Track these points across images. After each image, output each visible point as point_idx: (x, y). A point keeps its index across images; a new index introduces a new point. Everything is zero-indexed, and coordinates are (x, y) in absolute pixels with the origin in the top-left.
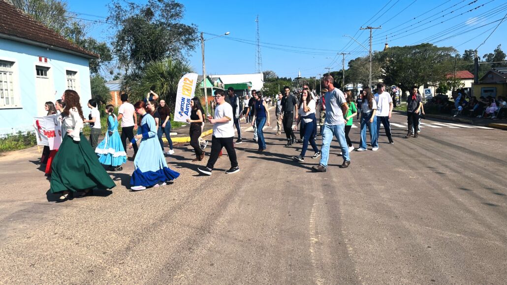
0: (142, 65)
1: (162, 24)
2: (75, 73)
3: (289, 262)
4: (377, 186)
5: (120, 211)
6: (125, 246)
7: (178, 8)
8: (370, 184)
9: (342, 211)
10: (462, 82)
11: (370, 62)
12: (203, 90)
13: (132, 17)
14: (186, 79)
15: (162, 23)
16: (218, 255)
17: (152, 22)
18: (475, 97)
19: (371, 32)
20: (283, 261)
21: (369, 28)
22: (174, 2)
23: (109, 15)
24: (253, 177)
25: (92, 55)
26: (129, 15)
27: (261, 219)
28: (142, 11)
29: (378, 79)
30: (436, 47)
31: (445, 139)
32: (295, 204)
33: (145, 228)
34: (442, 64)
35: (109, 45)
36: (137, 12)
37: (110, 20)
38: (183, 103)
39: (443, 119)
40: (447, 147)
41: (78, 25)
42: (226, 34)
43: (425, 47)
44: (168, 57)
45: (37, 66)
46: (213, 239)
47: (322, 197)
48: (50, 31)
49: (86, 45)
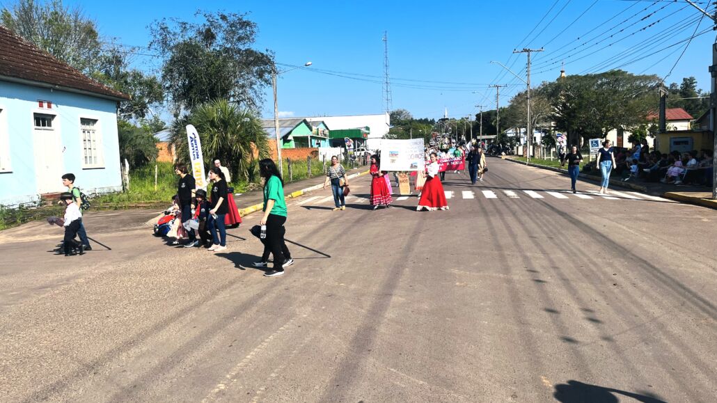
1: (227, 50)
2: (95, 121)
7: (248, 28)
11: (527, 98)
13: (184, 41)
19: (529, 56)
21: (525, 50)
22: (241, 19)
23: (152, 38)
25: (119, 97)
26: (181, 40)
28: (200, 33)
30: (631, 75)
35: (159, 79)
36: (191, 34)
37: (153, 47)
41: (118, 52)
42: (306, 65)
43: (616, 76)
46: (90, 383)
47: (305, 316)
48: (62, 65)
49: (129, 80)
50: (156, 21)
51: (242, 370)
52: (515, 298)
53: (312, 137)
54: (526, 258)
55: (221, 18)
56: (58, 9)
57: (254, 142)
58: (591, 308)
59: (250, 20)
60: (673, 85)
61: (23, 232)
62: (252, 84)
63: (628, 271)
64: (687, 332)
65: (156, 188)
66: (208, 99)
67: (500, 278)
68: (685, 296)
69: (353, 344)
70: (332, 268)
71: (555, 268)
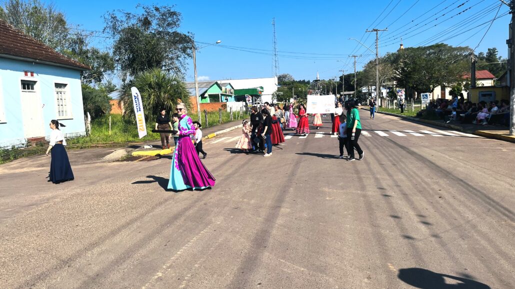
1: (160, 33)
2: (65, 85)
7: (175, 17)
10: (481, 81)
11: (376, 65)
13: (129, 26)
17: (150, 31)
19: (377, 34)
21: (375, 30)
23: (105, 25)
25: (82, 67)
26: (126, 26)
28: (140, 20)
30: (451, 47)
32: (185, 231)
36: (133, 21)
37: (106, 31)
39: (437, 125)
41: (81, 35)
42: (217, 43)
43: (440, 48)
44: (165, 66)
45: (22, 80)
46: (65, 273)
47: (219, 223)
48: (41, 45)
49: (89, 55)
50: (108, 12)
51: (174, 262)
52: (370, 208)
53: (222, 95)
54: (377, 179)
55: (155, 10)
56: (37, 5)
57: (180, 99)
58: (423, 214)
59: (176, 11)
60: (481, 54)
61: (15, 165)
62: (178, 57)
63: (450, 188)
64: (492, 230)
65: (110, 133)
66: (146, 68)
67: (358, 194)
68: (490, 204)
69: (253, 243)
70: (238, 189)
71: (398, 186)
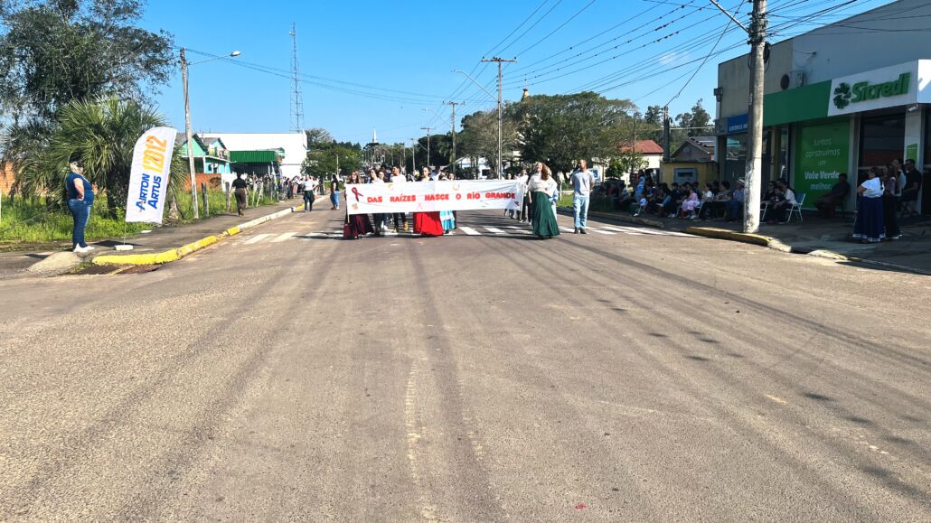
0: (52, 107)
3: (370, 481)
4: (518, 336)
5: (12, 406)
6: (29, 478)
8: (506, 332)
9: (462, 382)
10: (645, 158)
11: (498, 119)
12: (187, 160)
13: (31, 8)
14: (152, 138)
15: (97, 24)
16: (232, 481)
17: (74, 21)
18: (665, 185)
19: (499, 66)
20: (358, 480)
21: (496, 60)
24: (294, 328)
26: (24, 7)
27: (314, 406)
29: (512, 150)
30: (603, 99)
31: (621, 252)
32: (376, 373)
33: (70, 440)
34: (614, 127)
38: (145, 184)
39: (618, 220)
40: (625, 266)
42: (232, 56)
43: (587, 98)
44: (110, 94)
46: (219, 449)
47: (426, 359)
51: (418, 417)
53: (208, 159)
